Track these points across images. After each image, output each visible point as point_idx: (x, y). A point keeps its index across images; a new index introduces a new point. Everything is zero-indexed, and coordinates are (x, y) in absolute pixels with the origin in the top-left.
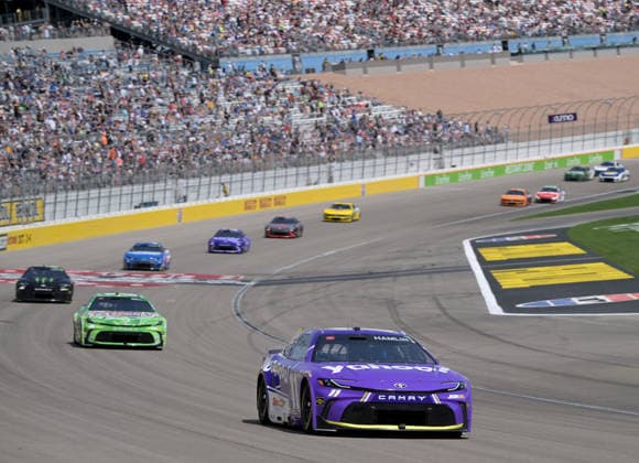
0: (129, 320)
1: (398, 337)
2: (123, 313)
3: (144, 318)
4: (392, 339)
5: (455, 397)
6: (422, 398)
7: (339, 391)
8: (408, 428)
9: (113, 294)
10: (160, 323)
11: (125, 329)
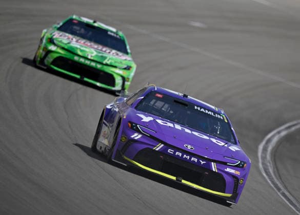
0: (95, 53)
1: (215, 112)
2: (92, 44)
3: (112, 56)
4: (210, 113)
5: (232, 171)
6: (202, 163)
7: (140, 136)
8: (184, 181)
9: (91, 21)
10: (128, 68)
11: (88, 62)
